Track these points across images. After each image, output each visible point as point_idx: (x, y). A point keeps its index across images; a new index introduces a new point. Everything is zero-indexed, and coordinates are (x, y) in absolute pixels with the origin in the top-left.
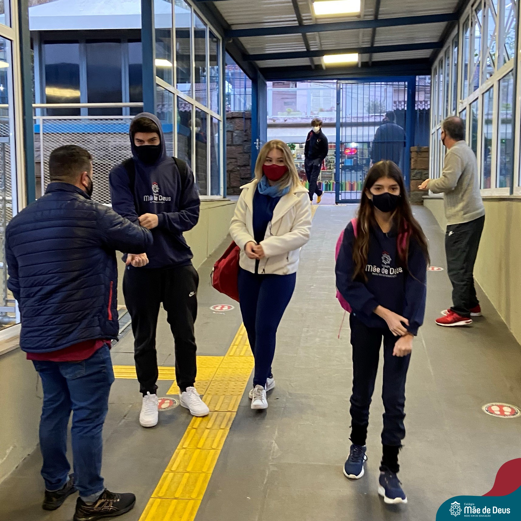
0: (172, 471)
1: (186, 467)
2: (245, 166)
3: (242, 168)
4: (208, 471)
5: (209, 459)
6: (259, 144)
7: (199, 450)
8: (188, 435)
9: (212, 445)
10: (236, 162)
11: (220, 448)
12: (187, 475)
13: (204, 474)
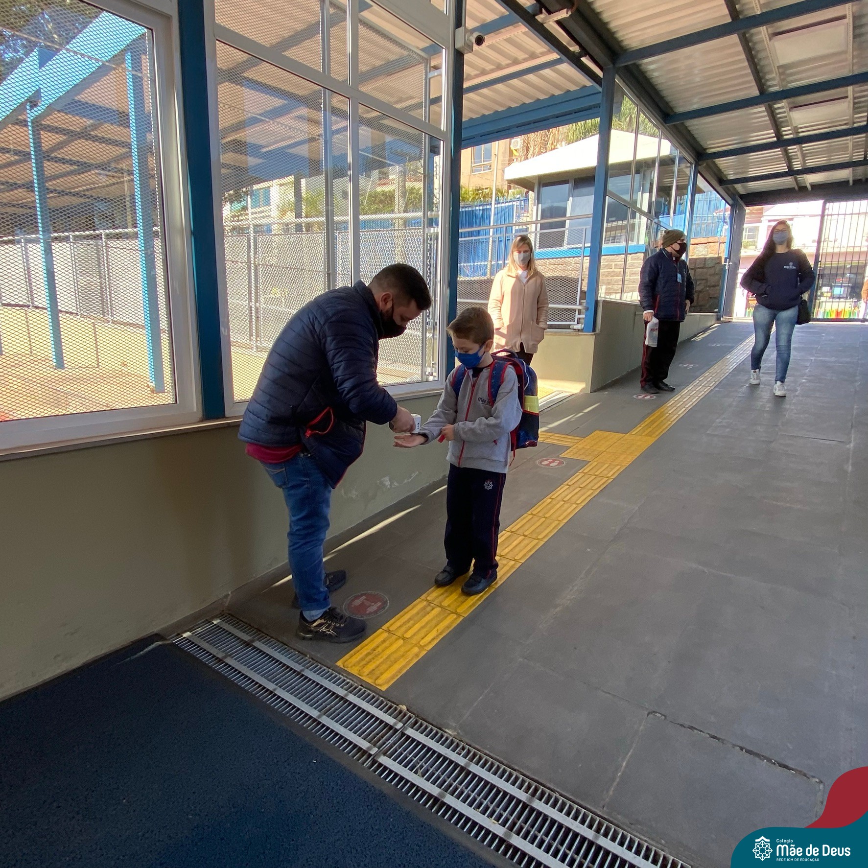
0: (532, 514)
1: (545, 514)
2: (714, 286)
3: (712, 288)
4: (563, 520)
5: (569, 511)
6: (729, 265)
7: (563, 502)
8: (560, 489)
9: (577, 501)
10: (707, 282)
11: (583, 504)
12: (544, 519)
13: (558, 522)
